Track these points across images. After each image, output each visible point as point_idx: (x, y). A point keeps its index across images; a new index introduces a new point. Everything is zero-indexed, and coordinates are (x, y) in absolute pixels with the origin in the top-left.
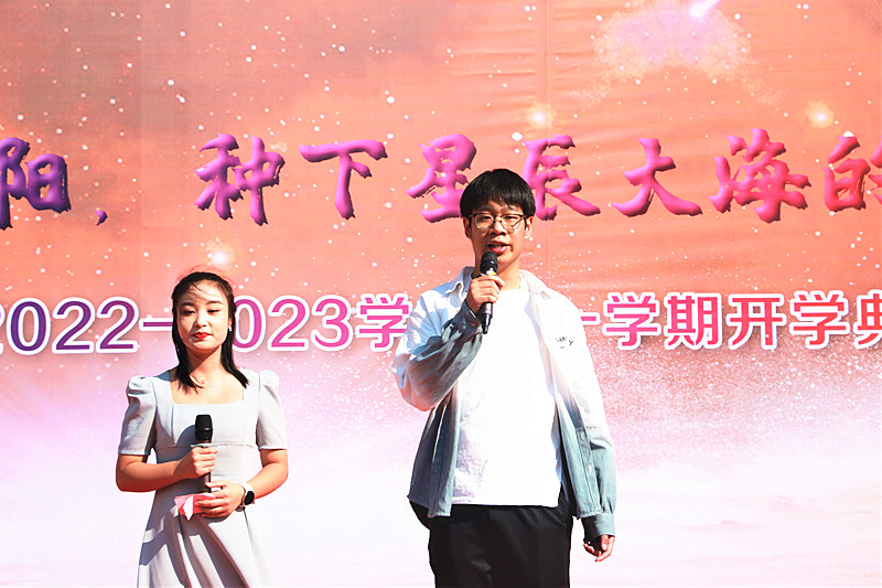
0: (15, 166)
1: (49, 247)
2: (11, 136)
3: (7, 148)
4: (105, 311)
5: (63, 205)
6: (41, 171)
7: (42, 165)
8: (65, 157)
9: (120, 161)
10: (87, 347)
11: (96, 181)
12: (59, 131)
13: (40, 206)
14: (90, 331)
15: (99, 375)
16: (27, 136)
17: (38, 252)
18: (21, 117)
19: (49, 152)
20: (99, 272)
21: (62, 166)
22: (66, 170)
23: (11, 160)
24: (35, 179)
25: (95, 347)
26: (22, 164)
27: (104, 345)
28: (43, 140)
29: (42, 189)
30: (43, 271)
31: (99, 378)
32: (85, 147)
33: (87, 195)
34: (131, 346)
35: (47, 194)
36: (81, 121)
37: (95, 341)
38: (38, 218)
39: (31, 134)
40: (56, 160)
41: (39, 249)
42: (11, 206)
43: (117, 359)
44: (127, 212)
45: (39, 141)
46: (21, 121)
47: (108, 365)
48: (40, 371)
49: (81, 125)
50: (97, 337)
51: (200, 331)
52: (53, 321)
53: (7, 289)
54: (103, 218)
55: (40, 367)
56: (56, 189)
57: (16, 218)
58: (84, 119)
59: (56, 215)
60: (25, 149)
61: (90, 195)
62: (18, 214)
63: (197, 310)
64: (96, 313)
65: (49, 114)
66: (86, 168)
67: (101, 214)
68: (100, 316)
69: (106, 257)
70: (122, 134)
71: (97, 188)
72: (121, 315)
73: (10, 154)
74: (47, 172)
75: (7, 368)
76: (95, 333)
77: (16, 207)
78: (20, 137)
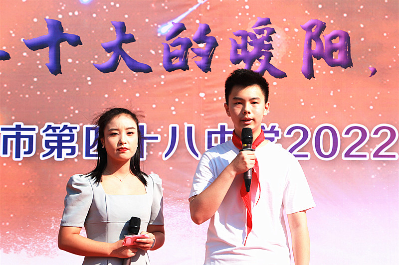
0: (317, 38)
1: (339, 90)
2: (314, 18)
3: (311, 27)
4: (376, 133)
5: (347, 63)
6: (333, 41)
7: (334, 37)
8: (349, 32)
9: (385, 34)
10: (365, 156)
11: (369, 48)
12: (345, 15)
13: (333, 64)
14: (367, 146)
15: (373, 174)
16: (325, 18)
17: (332, 94)
18: (320, 6)
19: (338, 29)
20: (371, 107)
21: (347, 38)
22: (350, 40)
23: (314, 34)
24: (330, 46)
25: (370, 156)
26: (321, 37)
27: (376, 155)
28: (334, 21)
29: (334, 53)
30: (335, 106)
31: (373, 177)
32: (362, 26)
33: (363, 57)
34: (394, 156)
35: (337, 56)
36: (359, 9)
37: (370, 153)
38: (332, 72)
39: (327, 17)
40: (343, 34)
41: (332, 92)
42: (314, 64)
43: (384, 165)
44: (390, 69)
45: (332, 21)
46: (321, 9)
47: (379, 168)
48: (335, 171)
49: (359, 11)
50: (371, 150)
51: (122, 146)
52: (342, 139)
53: (312, 118)
54: (374, 72)
55: (334, 169)
56: (343, 53)
57: (317, 72)
58: (362, 7)
59: (343, 70)
60: (323, 27)
61: (365, 57)
62: (318, 69)
63: (120, 133)
64: (370, 134)
65: (339, 4)
66: (362, 39)
67: (372, 69)
68: (373, 136)
69: (376, 98)
70: (386, 17)
71: (370, 52)
72: (387, 135)
73: (313, 30)
74: (337, 42)
75: (313, 169)
76: (370, 147)
77: (317, 65)
78: (319, 19)
